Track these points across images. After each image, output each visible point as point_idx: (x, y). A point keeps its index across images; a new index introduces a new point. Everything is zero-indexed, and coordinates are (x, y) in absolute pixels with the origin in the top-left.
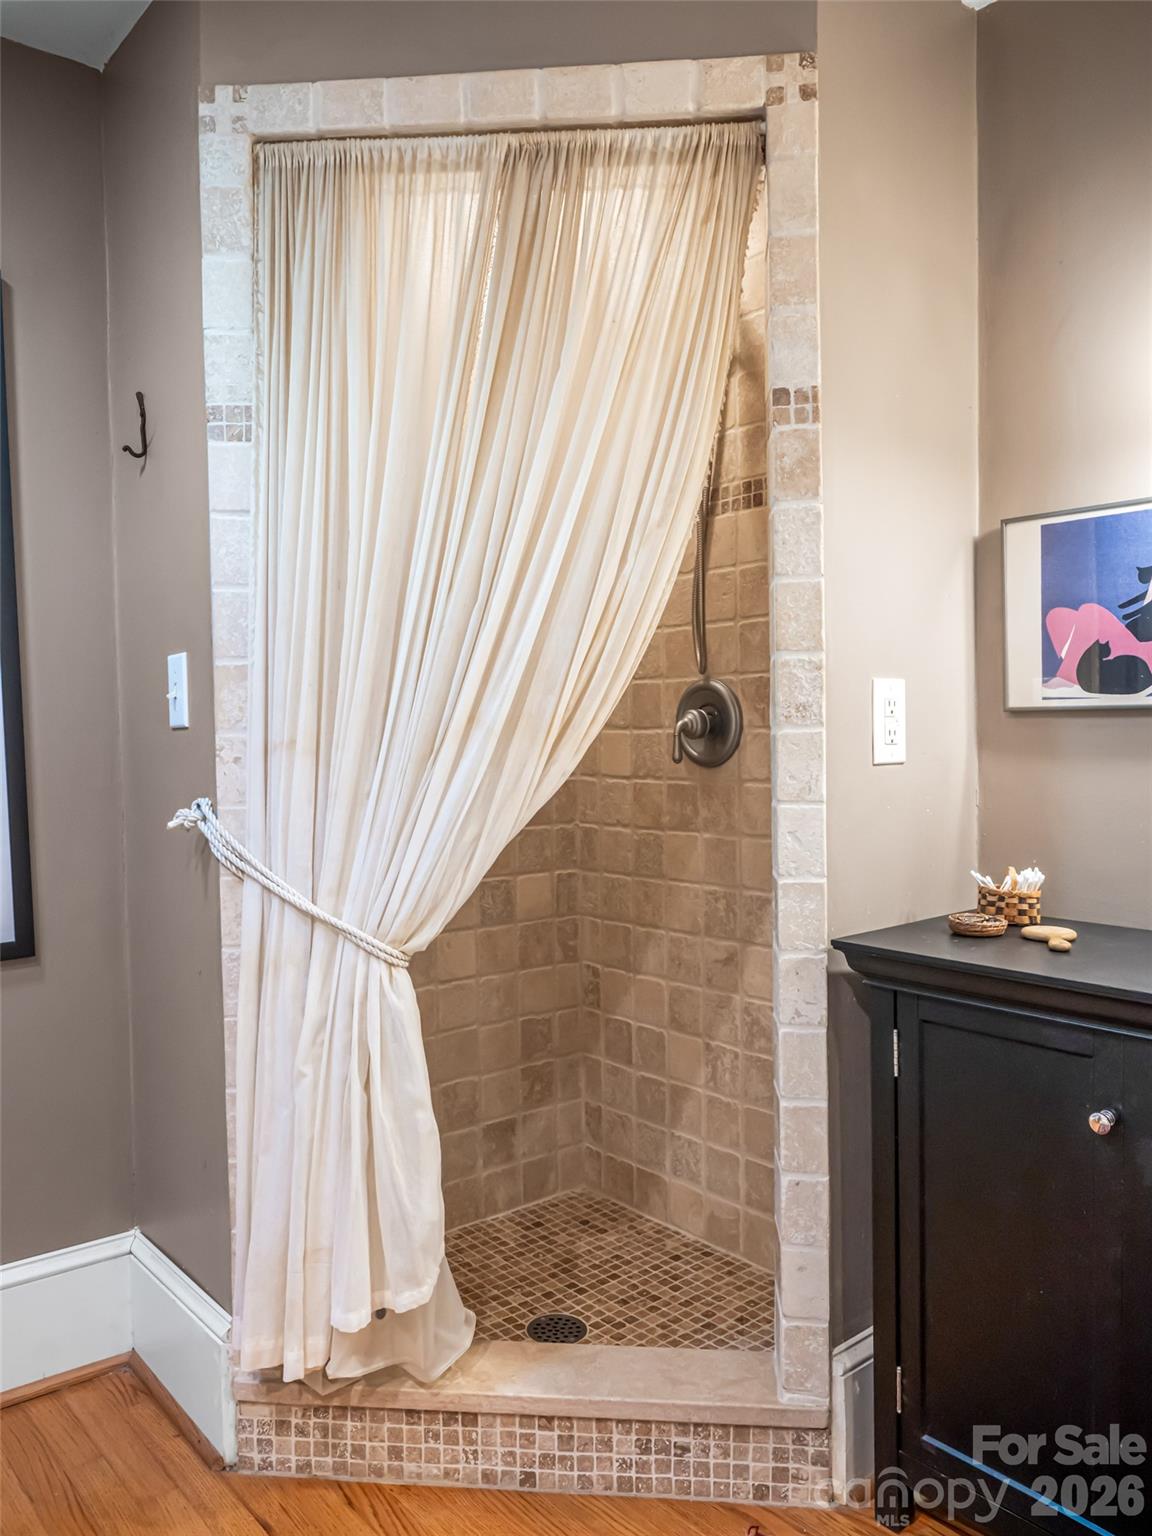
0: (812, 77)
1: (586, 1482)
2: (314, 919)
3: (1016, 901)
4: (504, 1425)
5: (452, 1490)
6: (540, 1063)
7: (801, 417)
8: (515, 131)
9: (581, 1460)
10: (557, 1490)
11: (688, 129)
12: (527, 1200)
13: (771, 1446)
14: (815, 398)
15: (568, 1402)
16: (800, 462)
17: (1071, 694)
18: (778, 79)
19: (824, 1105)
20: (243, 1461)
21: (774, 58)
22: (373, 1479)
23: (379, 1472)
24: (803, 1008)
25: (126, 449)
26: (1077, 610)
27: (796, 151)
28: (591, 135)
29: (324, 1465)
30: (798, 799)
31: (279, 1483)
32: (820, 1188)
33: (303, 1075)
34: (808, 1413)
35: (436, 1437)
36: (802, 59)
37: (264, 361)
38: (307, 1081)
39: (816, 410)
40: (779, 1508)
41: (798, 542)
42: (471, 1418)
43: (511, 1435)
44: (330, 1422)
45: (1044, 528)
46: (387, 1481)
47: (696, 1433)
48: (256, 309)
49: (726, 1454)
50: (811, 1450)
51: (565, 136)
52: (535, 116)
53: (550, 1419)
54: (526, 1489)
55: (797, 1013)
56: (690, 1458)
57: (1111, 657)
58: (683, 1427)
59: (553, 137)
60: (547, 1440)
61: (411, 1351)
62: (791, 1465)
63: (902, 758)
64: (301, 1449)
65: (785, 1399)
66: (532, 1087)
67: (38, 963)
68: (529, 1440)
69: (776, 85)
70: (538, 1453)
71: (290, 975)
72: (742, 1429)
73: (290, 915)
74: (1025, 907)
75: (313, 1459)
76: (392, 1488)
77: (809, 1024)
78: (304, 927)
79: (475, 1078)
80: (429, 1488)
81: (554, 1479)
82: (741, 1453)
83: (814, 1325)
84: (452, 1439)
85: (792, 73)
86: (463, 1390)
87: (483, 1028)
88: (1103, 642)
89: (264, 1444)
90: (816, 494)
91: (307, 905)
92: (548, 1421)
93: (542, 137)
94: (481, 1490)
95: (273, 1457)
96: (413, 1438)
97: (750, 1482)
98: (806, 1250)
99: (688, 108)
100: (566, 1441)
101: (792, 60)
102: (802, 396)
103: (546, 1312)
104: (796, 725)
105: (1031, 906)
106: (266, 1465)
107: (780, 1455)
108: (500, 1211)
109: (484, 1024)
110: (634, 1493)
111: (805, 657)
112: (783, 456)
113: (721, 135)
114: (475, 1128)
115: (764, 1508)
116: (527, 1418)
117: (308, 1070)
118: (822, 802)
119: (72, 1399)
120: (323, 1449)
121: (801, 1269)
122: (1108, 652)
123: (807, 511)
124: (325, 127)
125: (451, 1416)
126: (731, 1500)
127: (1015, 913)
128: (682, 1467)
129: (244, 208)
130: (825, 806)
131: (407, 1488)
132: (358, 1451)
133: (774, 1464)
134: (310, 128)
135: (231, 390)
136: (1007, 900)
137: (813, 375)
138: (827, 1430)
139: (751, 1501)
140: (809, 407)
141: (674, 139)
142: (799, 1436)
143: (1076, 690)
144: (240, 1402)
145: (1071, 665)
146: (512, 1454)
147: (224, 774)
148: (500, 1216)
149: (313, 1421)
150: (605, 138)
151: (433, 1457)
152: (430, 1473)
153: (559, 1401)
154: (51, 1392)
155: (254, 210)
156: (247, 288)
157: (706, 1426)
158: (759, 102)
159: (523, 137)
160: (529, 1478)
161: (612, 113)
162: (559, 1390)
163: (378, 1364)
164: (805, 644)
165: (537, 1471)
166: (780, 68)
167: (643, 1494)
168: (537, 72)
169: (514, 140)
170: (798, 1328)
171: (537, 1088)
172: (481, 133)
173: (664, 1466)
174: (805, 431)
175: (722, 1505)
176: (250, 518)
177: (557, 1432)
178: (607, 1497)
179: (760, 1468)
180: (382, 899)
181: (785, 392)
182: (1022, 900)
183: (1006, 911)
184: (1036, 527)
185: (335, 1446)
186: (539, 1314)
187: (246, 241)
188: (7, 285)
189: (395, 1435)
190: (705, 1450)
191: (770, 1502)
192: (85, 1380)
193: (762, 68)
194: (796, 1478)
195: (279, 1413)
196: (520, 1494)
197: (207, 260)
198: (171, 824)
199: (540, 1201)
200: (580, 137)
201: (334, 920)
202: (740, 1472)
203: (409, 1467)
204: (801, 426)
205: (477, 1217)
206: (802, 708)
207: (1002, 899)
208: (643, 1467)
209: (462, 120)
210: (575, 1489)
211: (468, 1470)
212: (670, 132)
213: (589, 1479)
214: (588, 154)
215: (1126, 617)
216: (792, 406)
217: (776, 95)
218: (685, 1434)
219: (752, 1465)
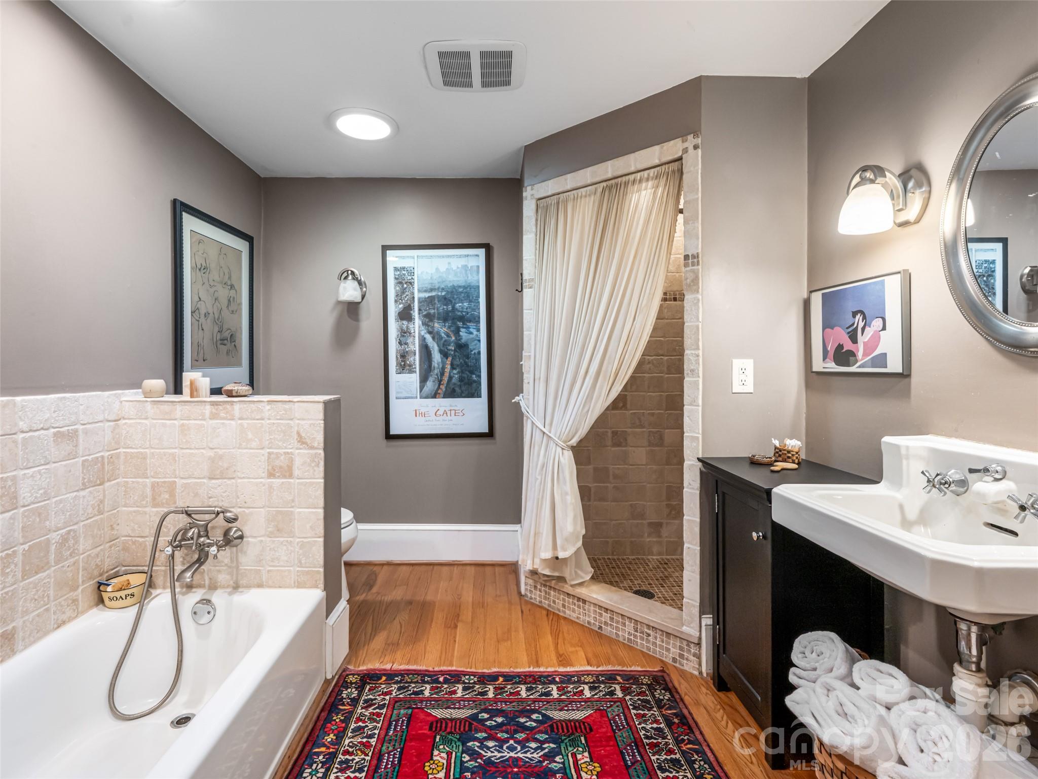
0: (699, 141)
1: (617, 635)
2: (544, 433)
3: (786, 452)
4: (594, 607)
5: (578, 623)
6: (675, 503)
7: (693, 265)
8: (606, 181)
9: (617, 627)
10: (608, 635)
11: (658, 168)
12: (667, 555)
13: (678, 644)
14: (698, 257)
15: (612, 605)
16: (693, 281)
17: (832, 367)
18: (686, 145)
19: (698, 520)
20: (526, 595)
21: (685, 138)
22: (558, 612)
23: (559, 610)
24: (692, 483)
25: (517, 290)
26: (833, 329)
27: (692, 169)
28: (627, 177)
29: (545, 603)
30: (691, 404)
31: (533, 604)
32: (696, 551)
33: (537, 479)
34: (691, 636)
35: (575, 604)
36: (694, 136)
37: (537, 264)
38: (538, 482)
39: (698, 262)
40: (679, 668)
41: (691, 310)
42: (584, 601)
43: (596, 611)
44: (547, 590)
45: (823, 294)
46: (561, 614)
47: (652, 630)
48: (536, 249)
49: (663, 642)
50: (693, 651)
51: (619, 179)
52: (610, 175)
53: (607, 609)
54: (599, 631)
55: (690, 484)
56: (651, 638)
57: (844, 350)
58: (648, 626)
59: (616, 180)
60: (606, 616)
61: (567, 573)
62: (685, 654)
63: (752, 391)
64: (540, 596)
65: (685, 629)
66: (671, 511)
67: (495, 439)
68: (601, 615)
69: (684, 147)
70: (604, 620)
71: (537, 448)
72: (668, 634)
73: (538, 430)
74: (790, 455)
75: (543, 601)
76: (562, 616)
77: (693, 489)
78: (542, 434)
79: (645, 503)
80: (572, 620)
81: (607, 630)
82: (668, 643)
83: (694, 603)
84: (579, 607)
85: (691, 141)
86: (583, 592)
87: (648, 485)
88: (841, 344)
89: (531, 592)
90: (698, 292)
91: (542, 428)
92: (606, 610)
93: (613, 182)
94: (586, 627)
95: (533, 596)
96: (569, 603)
97: (671, 655)
98: (692, 574)
99: (657, 162)
100: (612, 619)
101: (690, 137)
102: (694, 257)
103: (645, 588)
104: (690, 377)
105: (793, 455)
106: (531, 598)
107: (681, 648)
108: (655, 556)
109: (649, 483)
110: (632, 645)
111: (693, 352)
112: (687, 279)
113: (669, 168)
114: (644, 522)
115: (674, 666)
116: (600, 607)
117: (539, 478)
118: (698, 406)
119: (497, 569)
120: (545, 598)
121: (690, 580)
122: (843, 349)
123: (695, 298)
124: (554, 192)
125: (579, 599)
126: (664, 659)
127: (786, 457)
128: (648, 641)
129: (534, 220)
130: (700, 408)
131: (566, 618)
132: (554, 602)
133: (679, 651)
134: (550, 193)
135: (529, 274)
136: (783, 452)
137: (697, 248)
138: (699, 644)
139: (670, 662)
140: (696, 260)
141: (654, 173)
142: (688, 644)
143: (833, 365)
144: (526, 577)
145: (831, 354)
146: (596, 618)
147: (525, 386)
148: (654, 557)
149: (543, 588)
150: (632, 177)
151: (574, 611)
152: (573, 616)
153: (608, 604)
154: (493, 565)
155: (537, 220)
156: (534, 244)
157: (656, 629)
158: (680, 154)
159: (608, 183)
160: (600, 628)
161: (633, 169)
162: (611, 601)
163: (556, 574)
164: (693, 347)
165: (603, 626)
166: (686, 141)
167: (635, 646)
168: (610, 162)
169: (604, 184)
170: (688, 603)
171: (673, 512)
172: (596, 184)
173: (642, 639)
174: (694, 269)
175: (660, 659)
176: (532, 311)
177: (609, 615)
178: (623, 643)
179: (674, 651)
180: (561, 427)
181: (688, 255)
182: (789, 452)
183: (782, 456)
184: (820, 293)
185: (548, 598)
186: (642, 588)
187: (534, 230)
188: (492, 247)
189: (564, 600)
190: (656, 638)
191: (677, 665)
192: (502, 565)
193: (681, 142)
194: (687, 659)
195: (535, 583)
196: (597, 631)
197: (525, 237)
198: (513, 401)
199: (673, 557)
200: (624, 179)
201: (549, 434)
202: (668, 650)
203: (567, 612)
204: (693, 268)
205: (644, 555)
206: (692, 371)
207: (780, 451)
208: (635, 636)
209: (589, 182)
210: (614, 637)
211: (584, 619)
212: (652, 170)
213: (618, 634)
214: (626, 184)
215: (848, 333)
216: (690, 261)
217: (685, 151)
218: (649, 629)
219: (672, 649)
